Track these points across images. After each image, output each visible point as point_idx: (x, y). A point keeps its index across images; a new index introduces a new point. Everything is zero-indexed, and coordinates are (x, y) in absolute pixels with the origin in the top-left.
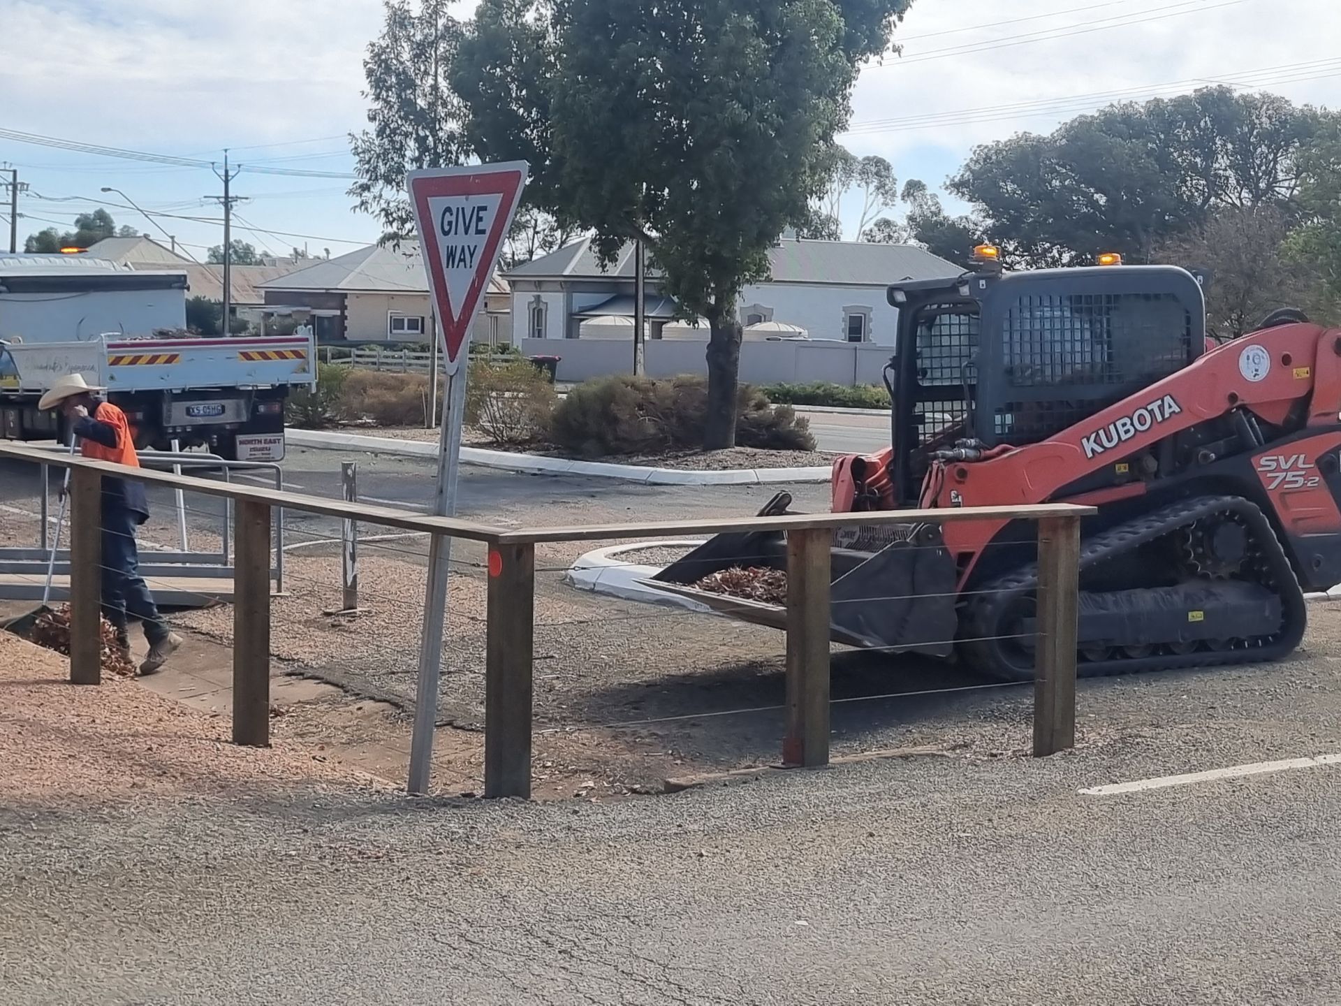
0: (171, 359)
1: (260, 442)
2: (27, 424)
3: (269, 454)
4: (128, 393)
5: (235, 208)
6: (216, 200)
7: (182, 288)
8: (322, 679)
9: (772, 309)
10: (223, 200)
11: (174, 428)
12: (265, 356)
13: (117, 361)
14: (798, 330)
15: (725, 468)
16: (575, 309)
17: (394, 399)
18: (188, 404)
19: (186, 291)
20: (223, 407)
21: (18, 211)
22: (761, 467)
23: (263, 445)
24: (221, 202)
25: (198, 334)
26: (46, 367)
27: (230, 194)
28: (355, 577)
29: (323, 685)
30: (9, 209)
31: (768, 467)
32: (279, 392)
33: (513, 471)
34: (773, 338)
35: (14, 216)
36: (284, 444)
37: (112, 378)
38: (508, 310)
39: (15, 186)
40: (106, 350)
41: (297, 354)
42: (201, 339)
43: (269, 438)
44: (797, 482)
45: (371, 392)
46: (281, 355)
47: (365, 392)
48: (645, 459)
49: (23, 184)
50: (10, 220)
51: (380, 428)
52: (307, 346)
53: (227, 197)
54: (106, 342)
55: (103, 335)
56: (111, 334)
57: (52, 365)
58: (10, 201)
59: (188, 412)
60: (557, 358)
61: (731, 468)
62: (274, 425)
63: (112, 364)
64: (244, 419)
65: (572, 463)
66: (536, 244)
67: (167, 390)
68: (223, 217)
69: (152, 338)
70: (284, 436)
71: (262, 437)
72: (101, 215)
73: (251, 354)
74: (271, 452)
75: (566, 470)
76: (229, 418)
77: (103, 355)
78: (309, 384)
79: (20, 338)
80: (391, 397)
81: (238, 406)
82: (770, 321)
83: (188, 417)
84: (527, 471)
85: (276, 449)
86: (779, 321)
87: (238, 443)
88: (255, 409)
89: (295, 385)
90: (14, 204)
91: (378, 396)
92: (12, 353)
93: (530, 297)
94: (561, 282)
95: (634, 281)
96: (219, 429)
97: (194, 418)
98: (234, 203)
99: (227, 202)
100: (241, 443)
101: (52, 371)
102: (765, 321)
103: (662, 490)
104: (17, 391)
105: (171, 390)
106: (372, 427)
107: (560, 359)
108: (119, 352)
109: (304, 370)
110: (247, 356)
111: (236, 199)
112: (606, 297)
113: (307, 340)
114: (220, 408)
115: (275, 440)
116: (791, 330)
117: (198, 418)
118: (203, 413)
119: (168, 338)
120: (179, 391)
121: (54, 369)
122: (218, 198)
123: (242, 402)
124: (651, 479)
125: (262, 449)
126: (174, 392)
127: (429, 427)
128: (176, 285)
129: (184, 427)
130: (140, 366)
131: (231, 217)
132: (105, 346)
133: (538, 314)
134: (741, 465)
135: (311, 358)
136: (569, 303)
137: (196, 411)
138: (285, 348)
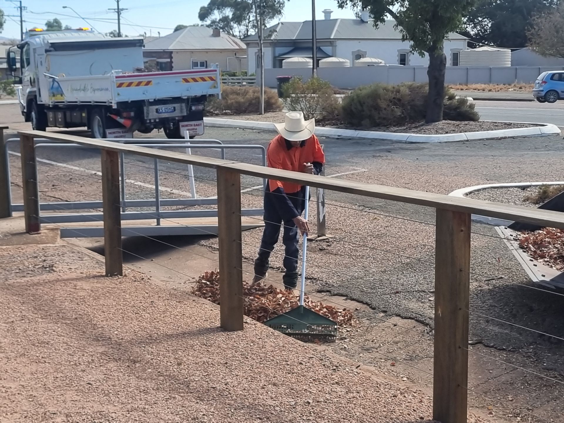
0: (148, 83)
1: (191, 125)
2: (68, 120)
3: (196, 132)
4: (127, 102)
5: (122, 14)
6: (113, 11)
7: (141, 46)
8: (346, 296)
9: (366, 52)
10: (116, 10)
11: (150, 120)
12: (195, 80)
13: (120, 85)
14: (380, 61)
15: (447, 133)
16: (277, 55)
17: (242, 100)
18: (157, 107)
19: (143, 47)
20: (174, 108)
21: (23, 19)
22: (466, 131)
23: (193, 127)
24: (116, 12)
25: (158, 70)
26: (80, 89)
27: (120, 8)
28: (324, 216)
29: (349, 301)
30: (19, 18)
31: (470, 132)
32: (202, 99)
33: (324, 137)
34: (370, 65)
35: (21, 21)
36: (204, 126)
37: (118, 94)
38: (246, 56)
39: (21, 8)
40: (115, 79)
41: (212, 79)
42: (161, 72)
43: (196, 124)
44: (487, 139)
45: (231, 96)
46: (203, 79)
47: (228, 97)
48: (398, 129)
49: (24, 7)
50: (20, 23)
51: (235, 115)
52: (216, 74)
53: (118, 9)
54: (115, 75)
55: (113, 71)
56: (117, 70)
57: (83, 88)
58: (19, 15)
59: (157, 111)
60: (290, 77)
61: (450, 133)
62: (198, 116)
63: (118, 87)
64: (185, 114)
65: (357, 132)
66: (250, 27)
67: (146, 100)
68: (117, 18)
69: (134, 73)
70: (203, 122)
71: (193, 123)
72: (56, 21)
73: (188, 79)
74: (197, 130)
75: (355, 136)
76: (177, 114)
77: (113, 82)
78: (218, 94)
79: (64, 75)
80: (241, 99)
81: (181, 107)
82: (365, 57)
83: (157, 114)
84: (330, 137)
85: (200, 129)
86: (370, 57)
87: (181, 126)
88: (191, 109)
89: (210, 95)
90: (21, 17)
91: (234, 99)
92: (59, 82)
93: (256, 50)
94: (270, 43)
95: (311, 41)
96: (173, 119)
97: (160, 114)
98: (122, 12)
99: (119, 11)
100: (183, 126)
101: (82, 92)
102: (363, 57)
103: (422, 146)
104: (63, 102)
105: (148, 100)
106: (231, 115)
107: (291, 78)
108: (121, 80)
109: (215, 87)
110: (186, 81)
111: (123, 9)
112: (291, 48)
113: (216, 71)
114: (173, 108)
115: (199, 124)
116: (377, 61)
117: (163, 114)
118: (165, 111)
119: (142, 72)
120: (152, 100)
121: (84, 90)
122: (115, 9)
123: (184, 105)
124: (408, 140)
125: (193, 129)
126: (150, 101)
127: (261, 114)
128: (138, 44)
129: (155, 120)
130: (133, 87)
131: (120, 18)
132: (114, 77)
133: (259, 58)
134: (454, 131)
135: (219, 81)
136: (274, 52)
137: (161, 111)
138: (205, 76)
